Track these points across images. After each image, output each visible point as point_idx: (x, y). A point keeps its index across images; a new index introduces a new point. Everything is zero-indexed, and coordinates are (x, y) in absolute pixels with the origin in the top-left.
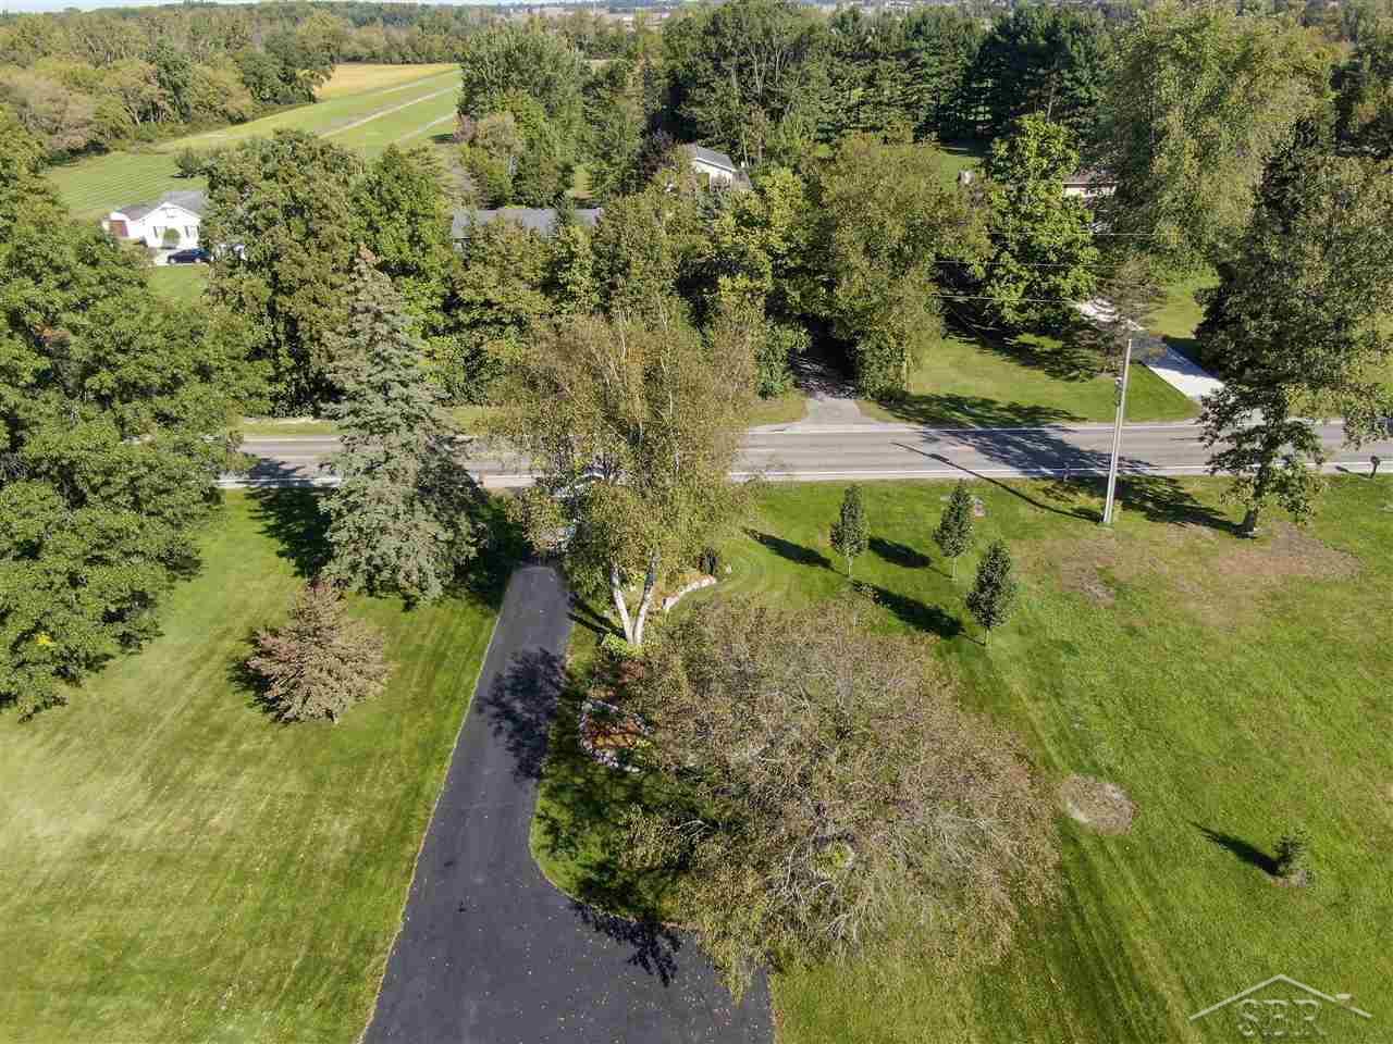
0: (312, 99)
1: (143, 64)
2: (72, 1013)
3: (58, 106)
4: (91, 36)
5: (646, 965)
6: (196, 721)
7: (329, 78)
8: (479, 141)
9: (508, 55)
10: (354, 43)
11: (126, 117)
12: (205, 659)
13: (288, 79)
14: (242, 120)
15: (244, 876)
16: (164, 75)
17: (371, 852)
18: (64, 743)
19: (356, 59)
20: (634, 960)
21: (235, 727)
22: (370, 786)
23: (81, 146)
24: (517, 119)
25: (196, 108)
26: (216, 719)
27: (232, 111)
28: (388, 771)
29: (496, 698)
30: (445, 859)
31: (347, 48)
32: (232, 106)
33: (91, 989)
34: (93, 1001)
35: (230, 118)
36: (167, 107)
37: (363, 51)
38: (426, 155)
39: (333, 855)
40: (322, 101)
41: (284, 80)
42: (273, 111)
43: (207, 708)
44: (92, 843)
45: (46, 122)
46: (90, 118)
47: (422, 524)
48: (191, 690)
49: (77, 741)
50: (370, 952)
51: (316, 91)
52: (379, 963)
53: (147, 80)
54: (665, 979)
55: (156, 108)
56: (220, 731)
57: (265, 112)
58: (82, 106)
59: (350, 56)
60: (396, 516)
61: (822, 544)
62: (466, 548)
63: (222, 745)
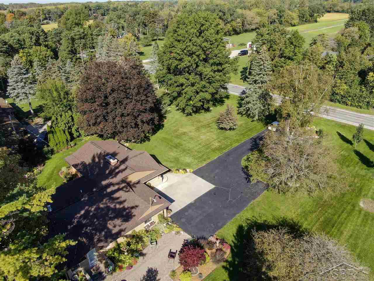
0: (316, 21)
1: (275, 10)
2: (171, 148)
3: (253, 19)
4: (268, 4)
5: (246, 179)
6: (208, 124)
7: (323, 16)
8: (344, 35)
9: (364, 11)
10: (338, 7)
11: (267, 23)
12: (215, 117)
13: (311, 16)
14: (294, 26)
15: (200, 144)
16: (279, 13)
17: (219, 149)
18: (189, 121)
19: (338, 12)
20: (245, 178)
21: (212, 127)
22: (225, 141)
23: (254, 28)
24: (359, 29)
25: (284, 22)
26: (211, 125)
27: (293, 23)
28: (229, 141)
29: (255, 139)
30: (228, 154)
31: (336, 9)
32: (294, 22)
33: (174, 147)
34: (173, 148)
35: (292, 25)
36: (277, 21)
37: (340, 9)
38: (323, 36)
39: (213, 147)
40: (319, 22)
41: (310, 16)
42: (304, 24)
43: (210, 123)
44: (185, 133)
45: (249, 22)
46: (258, 22)
47: (258, 104)
48: (210, 121)
49: (191, 121)
50: (209, 159)
51: (318, 19)
52: (209, 161)
53: (275, 14)
54: (248, 182)
55: (274, 21)
56: (210, 127)
57: (302, 24)
58: (258, 19)
59: (336, 11)
60: (253, 101)
61: (350, 137)
62: (266, 112)
63: (209, 129)
